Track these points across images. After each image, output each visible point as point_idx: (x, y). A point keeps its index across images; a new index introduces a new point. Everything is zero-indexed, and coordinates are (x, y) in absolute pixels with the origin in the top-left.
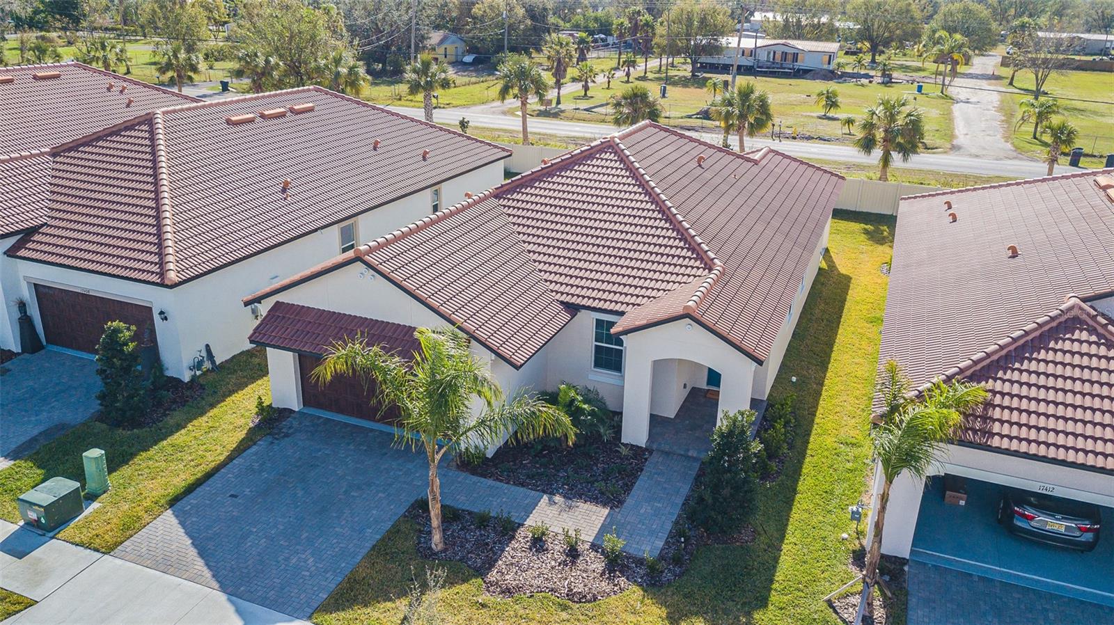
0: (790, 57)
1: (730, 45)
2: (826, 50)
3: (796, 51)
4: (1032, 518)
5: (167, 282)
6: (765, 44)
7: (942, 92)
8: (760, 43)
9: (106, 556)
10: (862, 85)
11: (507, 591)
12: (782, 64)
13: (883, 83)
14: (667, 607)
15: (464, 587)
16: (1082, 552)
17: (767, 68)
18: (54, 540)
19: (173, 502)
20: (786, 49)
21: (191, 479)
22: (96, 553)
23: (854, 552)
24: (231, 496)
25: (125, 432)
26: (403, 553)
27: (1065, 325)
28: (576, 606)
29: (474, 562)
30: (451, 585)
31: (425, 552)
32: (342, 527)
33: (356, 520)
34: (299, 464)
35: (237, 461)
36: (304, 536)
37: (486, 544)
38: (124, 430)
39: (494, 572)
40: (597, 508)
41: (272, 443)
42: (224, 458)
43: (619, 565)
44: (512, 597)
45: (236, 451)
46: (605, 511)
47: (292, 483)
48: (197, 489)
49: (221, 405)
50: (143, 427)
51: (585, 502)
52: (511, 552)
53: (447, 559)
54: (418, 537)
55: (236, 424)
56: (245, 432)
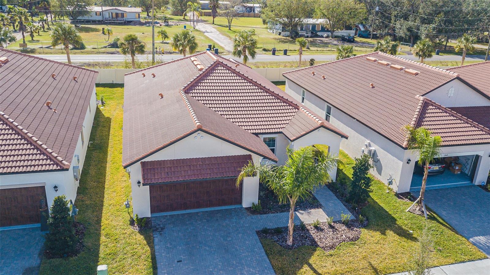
0: (120, 15)
1: (91, 10)
2: (136, 11)
3: (123, 12)
5: (65, 167)
6: (106, 9)
7: (194, 28)
8: (104, 8)
10: (158, 27)
11: (332, 247)
13: (166, 26)
14: (377, 231)
15: (317, 253)
16: (441, 174)
17: (110, 20)
20: (117, 12)
21: (149, 263)
23: (395, 195)
24: (178, 262)
25: (74, 258)
26: (281, 251)
27: (426, 105)
28: (356, 242)
29: (308, 243)
30: (312, 254)
31: (288, 248)
32: (243, 253)
33: (244, 248)
34: (187, 237)
35: (157, 247)
36: (234, 262)
37: (303, 236)
38: (72, 257)
39: (319, 243)
40: (317, 210)
41: (161, 234)
42: (149, 248)
43: (349, 225)
44: (335, 249)
45: (150, 243)
46: (321, 210)
47: (196, 246)
48: (158, 266)
49: (102, 228)
50: (79, 253)
51: (311, 209)
52: (314, 235)
53: (298, 246)
54: (278, 243)
55: (128, 233)
56: (138, 235)
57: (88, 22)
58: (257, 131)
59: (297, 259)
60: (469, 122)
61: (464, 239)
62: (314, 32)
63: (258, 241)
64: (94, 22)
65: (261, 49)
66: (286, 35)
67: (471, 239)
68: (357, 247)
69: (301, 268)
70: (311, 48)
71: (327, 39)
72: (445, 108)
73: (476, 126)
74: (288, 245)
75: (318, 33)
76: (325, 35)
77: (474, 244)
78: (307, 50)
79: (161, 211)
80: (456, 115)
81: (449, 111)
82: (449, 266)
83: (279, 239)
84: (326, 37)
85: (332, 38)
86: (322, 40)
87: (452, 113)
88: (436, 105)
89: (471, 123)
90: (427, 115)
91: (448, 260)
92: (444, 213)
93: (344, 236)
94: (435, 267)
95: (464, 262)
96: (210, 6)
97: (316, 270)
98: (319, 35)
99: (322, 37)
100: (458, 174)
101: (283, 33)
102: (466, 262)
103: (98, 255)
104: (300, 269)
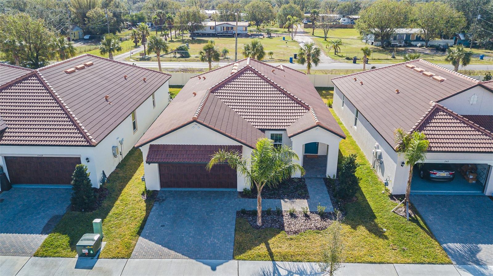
0: (230, 29)
1: (206, 25)
2: (244, 25)
3: (232, 26)
4: (436, 174)
5: (93, 144)
6: (219, 24)
7: (292, 40)
8: (217, 23)
9: (129, 260)
10: (261, 39)
11: (295, 233)
12: (227, 31)
13: (268, 37)
14: (349, 225)
15: (280, 235)
16: (450, 181)
17: (221, 34)
18: (99, 259)
19: (139, 233)
20: (228, 26)
21: (139, 224)
22: (123, 259)
23: (389, 196)
24: (161, 226)
25: (89, 213)
26: (249, 229)
27: (436, 111)
28: (322, 231)
29: (276, 227)
30: (275, 235)
31: (257, 228)
32: (217, 227)
33: (220, 223)
34: (179, 209)
35: (151, 213)
36: (205, 233)
37: (275, 220)
38: (88, 212)
39: (286, 228)
40: (302, 200)
41: (160, 204)
42: (145, 213)
43: (324, 216)
44: (298, 234)
45: (148, 210)
46: (306, 201)
47: (182, 216)
48: (145, 227)
49: (121, 194)
50: (95, 210)
51: (297, 199)
52: (286, 220)
53: (266, 227)
54: (249, 223)
55: (137, 200)
56: (144, 202)
57: (204, 35)
58: (263, 127)
59: (259, 237)
60: (481, 130)
61: (437, 243)
62: (408, 41)
63: (235, 219)
64: (209, 35)
65: (344, 58)
66: (378, 45)
67: (445, 245)
68: (321, 236)
69: (259, 245)
70: (397, 57)
71: (420, 49)
72: (457, 115)
73: (488, 134)
74: (257, 225)
75: (412, 43)
76: (419, 45)
77: (445, 249)
78: (392, 59)
79: (169, 187)
80: (467, 123)
81: (461, 117)
82: (405, 264)
83: (253, 219)
84: (420, 47)
85: (427, 47)
86: (414, 50)
87: (464, 120)
88: (448, 112)
89: (483, 131)
90: (433, 121)
91: (406, 260)
92: (431, 218)
93: (313, 225)
94: (388, 263)
95: (422, 263)
96: (311, 19)
97: (270, 249)
98: (413, 44)
99: (416, 46)
100: (472, 184)
101: (375, 43)
102: (425, 264)
103: (108, 214)
104: (256, 246)
